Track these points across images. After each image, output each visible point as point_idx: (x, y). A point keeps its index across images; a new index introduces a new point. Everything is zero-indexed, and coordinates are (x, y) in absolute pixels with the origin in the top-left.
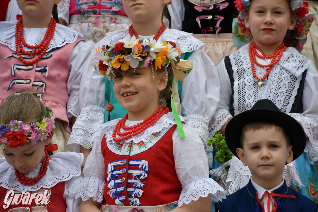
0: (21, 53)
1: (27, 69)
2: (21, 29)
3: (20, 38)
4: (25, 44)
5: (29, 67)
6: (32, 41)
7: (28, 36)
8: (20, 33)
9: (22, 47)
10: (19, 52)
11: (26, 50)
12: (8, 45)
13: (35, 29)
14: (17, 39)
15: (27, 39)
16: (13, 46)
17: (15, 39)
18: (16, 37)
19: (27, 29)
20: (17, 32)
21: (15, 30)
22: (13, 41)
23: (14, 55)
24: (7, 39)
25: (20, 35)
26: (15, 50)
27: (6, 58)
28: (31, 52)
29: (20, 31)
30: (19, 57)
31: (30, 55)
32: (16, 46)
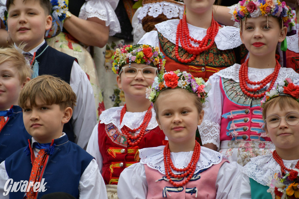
0: (171, 176)
1: (177, 190)
2: (169, 154)
3: (169, 163)
4: (174, 168)
5: (180, 189)
6: (180, 164)
7: (177, 160)
8: (168, 158)
9: (171, 171)
10: (169, 175)
11: (175, 173)
12: (158, 169)
13: (182, 152)
14: (166, 164)
15: (175, 162)
16: (163, 170)
17: (164, 163)
18: (165, 161)
19: (175, 153)
20: (165, 157)
21: (163, 155)
22: (162, 165)
23: (164, 178)
24: (157, 164)
25: (168, 160)
26: (165, 174)
27: (157, 181)
28: (180, 174)
29: (168, 156)
30: (169, 180)
31: (179, 178)
32: (165, 170)
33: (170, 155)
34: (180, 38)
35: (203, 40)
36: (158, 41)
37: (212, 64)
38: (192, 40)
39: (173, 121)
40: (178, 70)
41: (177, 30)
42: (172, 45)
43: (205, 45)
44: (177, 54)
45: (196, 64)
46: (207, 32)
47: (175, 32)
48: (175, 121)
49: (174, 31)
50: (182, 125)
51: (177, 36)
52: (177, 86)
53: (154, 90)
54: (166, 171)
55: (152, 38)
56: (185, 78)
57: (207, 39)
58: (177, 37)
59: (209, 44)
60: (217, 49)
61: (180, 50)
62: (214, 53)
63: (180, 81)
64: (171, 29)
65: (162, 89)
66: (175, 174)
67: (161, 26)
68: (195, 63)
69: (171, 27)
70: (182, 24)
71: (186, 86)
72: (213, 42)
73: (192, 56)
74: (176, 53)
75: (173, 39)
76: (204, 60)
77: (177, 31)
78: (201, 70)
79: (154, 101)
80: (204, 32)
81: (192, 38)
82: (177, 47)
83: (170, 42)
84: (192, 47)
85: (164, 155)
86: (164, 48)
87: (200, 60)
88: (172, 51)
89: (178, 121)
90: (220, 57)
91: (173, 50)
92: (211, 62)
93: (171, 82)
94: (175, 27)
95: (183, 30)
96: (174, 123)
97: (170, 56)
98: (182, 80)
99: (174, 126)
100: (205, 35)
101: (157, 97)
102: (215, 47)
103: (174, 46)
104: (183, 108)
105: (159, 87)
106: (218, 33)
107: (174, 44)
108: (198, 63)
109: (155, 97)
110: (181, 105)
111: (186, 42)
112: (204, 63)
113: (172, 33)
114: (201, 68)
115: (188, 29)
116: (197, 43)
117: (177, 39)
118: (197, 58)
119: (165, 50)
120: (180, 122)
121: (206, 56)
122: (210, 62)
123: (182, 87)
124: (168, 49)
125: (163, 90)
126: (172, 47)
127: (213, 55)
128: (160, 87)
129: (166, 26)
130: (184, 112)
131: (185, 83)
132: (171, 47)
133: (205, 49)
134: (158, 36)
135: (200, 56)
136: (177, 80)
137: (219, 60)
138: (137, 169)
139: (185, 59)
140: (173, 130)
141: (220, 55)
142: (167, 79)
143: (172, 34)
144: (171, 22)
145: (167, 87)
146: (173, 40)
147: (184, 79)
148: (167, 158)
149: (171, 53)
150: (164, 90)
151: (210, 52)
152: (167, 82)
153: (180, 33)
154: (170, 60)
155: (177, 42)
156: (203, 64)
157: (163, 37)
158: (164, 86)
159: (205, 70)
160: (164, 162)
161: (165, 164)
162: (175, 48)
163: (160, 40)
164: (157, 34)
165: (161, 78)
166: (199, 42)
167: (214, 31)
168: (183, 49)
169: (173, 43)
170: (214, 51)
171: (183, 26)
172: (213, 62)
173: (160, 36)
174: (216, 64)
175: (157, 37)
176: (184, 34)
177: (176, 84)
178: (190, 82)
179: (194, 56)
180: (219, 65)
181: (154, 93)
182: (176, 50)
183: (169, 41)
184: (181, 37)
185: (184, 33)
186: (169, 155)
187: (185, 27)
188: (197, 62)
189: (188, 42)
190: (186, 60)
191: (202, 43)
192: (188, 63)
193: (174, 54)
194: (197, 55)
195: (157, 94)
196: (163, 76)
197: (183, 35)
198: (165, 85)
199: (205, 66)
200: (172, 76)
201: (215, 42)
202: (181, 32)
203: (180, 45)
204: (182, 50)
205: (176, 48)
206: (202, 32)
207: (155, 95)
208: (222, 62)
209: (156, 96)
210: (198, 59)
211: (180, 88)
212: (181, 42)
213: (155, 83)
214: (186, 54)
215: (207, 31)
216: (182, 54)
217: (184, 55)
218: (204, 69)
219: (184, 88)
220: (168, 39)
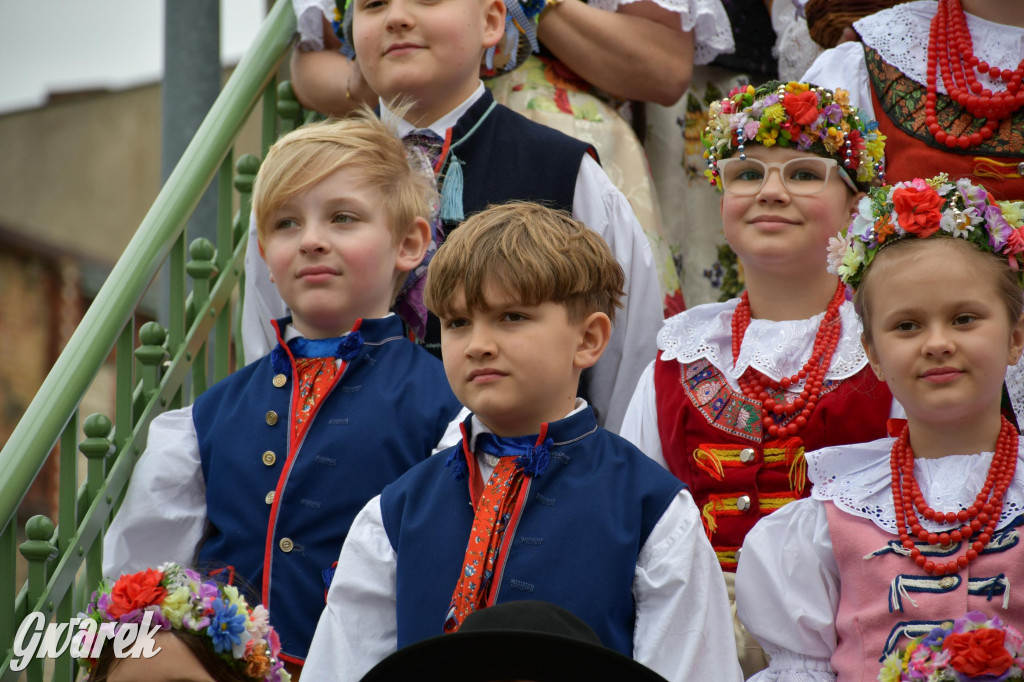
0: (917, 540)
1: (939, 587)
2: (908, 464)
3: (909, 495)
4: (927, 511)
5: (948, 582)
6: (948, 496)
7: (935, 483)
8: (906, 476)
9: (917, 522)
10: (910, 535)
11: (931, 528)
12: (873, 517)
13: (953, 458)
14: (900, 498)
15: (931, 492)
16: (888, 519)
17: (891, 496)
18: (896, 489)
19: (929, 461)
20: (895, 477)
21: (889, 470)
22: (888, 502)
23: (895, 547)
24: (868, 498)
25: (906, 484)
26: (895, 531)
27: (868, 556)
28: (949, 532)
29: (907, 470)
30: (910, 551)
31: (945, 544)
32: (898, 518)
33: (913, 466)
34: (942, 65)
35: (1019, 67)
36: (865, 77)
38: (984, 69)
39: (924, 350)
40: (943, 176)
41: (931, 36)
42: (915, 90)
44: (931, 118)
45: (1000, 149)
47: (923, 45)
48: (931, 348)
49: (918, 40)
50: (953, 364)
51: (930, 57)
52: (937, 228)
53: (857, 245)
54: (901, 522)
55: (845, 69)
56: (965, 203)
58: (932, 62)
61: (943, 105)
63: (948, 211)
64: (910, 34)
65: (885, 242)
66: (930, 530)
67: (875, 25)
68: (995, 147)
69: (910, 26)
70: (946, 16)
71: (969, 232)
73: (984, 124)
74: (928, 115)
75: (916, 67)
77: (930, 42)
78: (1015, 170)
79: (857, 280)
81: (984, 62)
82: (931, 94)
83: (909, 79)
84: (983, 92)
85: (892, 468)
86: (888, 100)
87: (1013, 136)
88: (915, 108)
89: (942, 347)
91: (918, 106)
93: (916, 214)
94: (922, 26)
95: (951, 36)
96: (929, 355)
97: (909, 127)
98: (955, 209)
99: (925, 366)
101: (870, 266)
103: (922, 93)
104: (960, 306)
105: (876, 234)
107: (922, 87)
108: (1006, 148)
109: (861, 266)
110: (953, 296)
111: (962, 77)
113: (914, 47)
114: (1015, 164)
115: (967, 31)
116: (1000, 78)
117: (932, 69)
118: (1001, 131)
119: (889, 106)
120: (947, 353)
123: (957, 233)
124: (901, 103)
125: (890, 244)
126: (914, 94)
128: (880, 232)
129: (893, 24)
130: (961, 317)
131: (964, 220)
132: (912, 97)
134: (864, 61)
135: (1013, 124)
136: (936, 210)
138: (801, 521)
139: (959, 136)
140: (923, 380)
142: (904, 205)
143: (913, 53)
144: (910, 12)
145: (902, 232)
146: (916, 72)
147: (961, 205)
148: (902, 477)
149: (910, 115)
150: (894, 243)
152: (904, 214)
153: (941, 45)
154: (909, 139)
155: (931, 77)
156: (1023, 150)
157: (881, 61)
158: (892, 228)
160: (894, 493)
161: (895, 498)
162: (924, 98)
163: (871, 73)
164: (863, 53)
165: (884, 204)
166: (1007, 77)
168: (951, 101)
169: (917, 83)
171: (951, 23)
173: (873, 60)
175: (861, 63)
176: (953, 50)
177: (934, 222)
178: (983, 216)
179: (989, 123)
181: (859, 254)
182: (928, 107)
183: (903, 76)
184: (944, 60)
185: (956, 46)
186: (908, 467)
187: (957, 26)
188: (1003, 143)
189: (970, 78)
190: (963, 138)
191: (1017, 77)
192: (969, 147)
193: (920, 119)
194: (1001, 121)
195: (867, 258)
196: (890, 195)
197: (952, 55)
198: (897, 227)
200: (922, 196)
202: (945, 42)
203: (941, 89)
204: (949, 104)
205: (928, 99)
206: (1016, 42)
207: (860, 259)
209: (866, 264)
210: (1004, 135)
211: (950, 235)
212: (944, 79)
213: (862, 218)
214: (962, 118)
216: (951, 118)
219: (961, 236)
220: (901, 70)
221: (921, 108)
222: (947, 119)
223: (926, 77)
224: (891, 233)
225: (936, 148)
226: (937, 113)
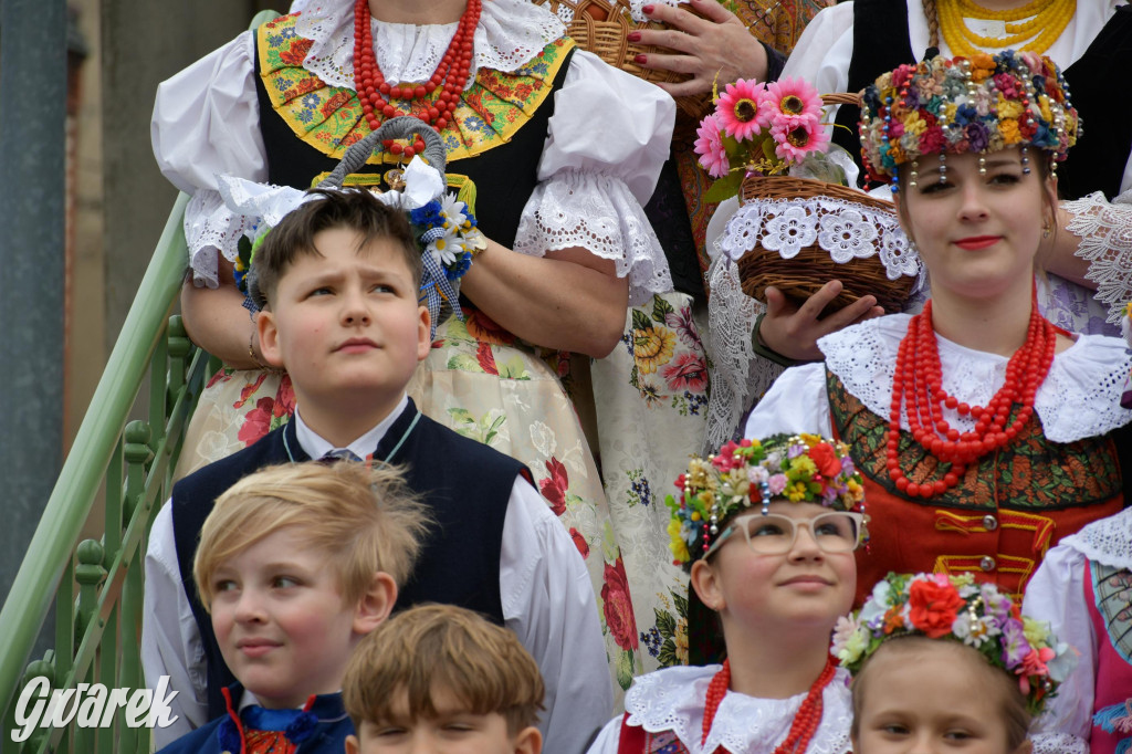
34: (908, 398)
35: (991, 404)
36: (825, 407)
37: (1025, 497)
38: (952, 404)
41: (898, 363)
42: (877, 425)
43: (997, 427)
44: (892, 461)
45: (963, 501)
46: (1008, 371)
47: (889, 373)
49: (884, 367)
51: (895, 388)
55: (804, 398)
56: (986, 610)
57: (1007, 400)
58: (897, 394)
59: (1016, 422)
60: (1044, 438)
61: (908, 444)
62: (1031, 457)
63: (964, 615)
64: (875, 360)
65: (893, 632)
67: (839, 345)
68: (959, 498)
69: (875, 350)
70: (915, 340)
71: (983, 642)
72: (1026, 413)
73: (949, 470)
74: (889, 457)
75: (880, 399)
76: (990, 487)
77: (897, 370)
78: (981, 523)
79: (856, 668)
80: (998, 368)
81: (952, 397)
82: (894, 432)
83: (871, 413)
84: (950, 433)
86: (847, 435)
87: (979, 485)
88: (877, 447)
90: (1058, 471)
91: (880, 445)
92: (1021, 493)
93: (930, 610)
94: (890, 350)
95: (919, 363)
97: (870, 468)
98: (973, 615)
100: (1000, 382)
101: (871, 656)
102: (1037, 431)
103: (885, 429)
104: (953, 719)
105: (885, 624)
106: (1052, 371)
107: (885, 422)
108: (971, 500)
109: (863, 654)
111: (928, 413)
112: (994, 500)
113: (879, 375)
114: (981, 518)
115: (937, 359)
116: (970, 416)
117: (896, 403)
118: (967, 479)
121: (1000, 471)
122: (1018, 490)
123: (968, 641)
124: (862, 440)
125: (896, 636)
126: (876, 431)
127: (1027, 465)
128: (889, 622)
129: (857, 347)
131: (980, 628)
132: (874, 434)
133: (998, 442)
134: (825, 389)
135: (980, 472)
136: (952, 612)
137: (1052, 482)
139: (922, 483)
141: (1055, 462)
142: (920, 599)
143: (877, 383)
144: (877, 331)
145: (911, 627)
146: (880, 405)
149: (871, 454)
150: (901, 637)
151: (1017, 451)
152: (917, 609)
153: (908, 375)
154: (869, 482)
155: (895, 413)
156: (989, 504)
157: (843, 390)
158: (901, 621)
159: (996, 524)
162: (886, 435)
163: (831, 403)
164: (824, 379)
165: (900, 594)
166: (977, 414)
167: (1035, 367)
168: (915, 441)
169: (880, 417)
170: (1032, 448)
171: (920, 348)
172: (1028, 492)
173: (835, 387)
174: (1039, 500)
175: (821, 390)
176: (920, 381)
177: (946, 623)
178: (1001, 628)
179: (955, 468)
180: (1053, 500)
181: (864, 640)
182: (890, 447)
183: (865, 409)
184: (910, 393)
185: (923, 377)
187: (926, 353)
188: (968, 493)
189: (937, 415)
190: (925, 487)
191: (986, 416)
192: (932, 497)
193: (881, 459)
194: (967, 466)
196: (908, 584)
197: (919, 386)
198: (907, 619)
199: (994, 509)
200: (940, 594)
201: (1035, 413)
202: (912, 371)
203: (905, 426)
204: (912, 444)
205: (891, 437)
206: (989, 373)
207: (865, 647)
208: (1062, 490)
209: (868, 652)
210: (969, 484)
211: (960, 641)
212: (909, 415)
213: (875, 606)
214: (927, 460)
215: (1010, 364)
216: (914, 461)
217: (921, 465)
218: (991, 521)
219: (972, 645)
220: (863, 402)
221: (884, 446)
222: (910, 461)
223: (890, 411)
224: (900, 625)
225: (897, 496)
226: (900, 453)
